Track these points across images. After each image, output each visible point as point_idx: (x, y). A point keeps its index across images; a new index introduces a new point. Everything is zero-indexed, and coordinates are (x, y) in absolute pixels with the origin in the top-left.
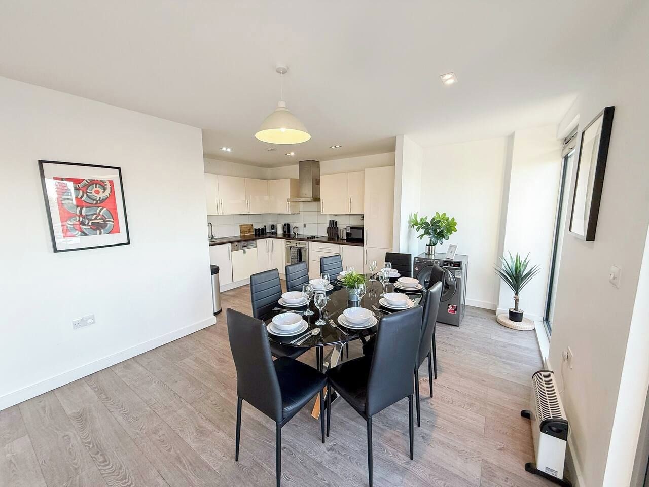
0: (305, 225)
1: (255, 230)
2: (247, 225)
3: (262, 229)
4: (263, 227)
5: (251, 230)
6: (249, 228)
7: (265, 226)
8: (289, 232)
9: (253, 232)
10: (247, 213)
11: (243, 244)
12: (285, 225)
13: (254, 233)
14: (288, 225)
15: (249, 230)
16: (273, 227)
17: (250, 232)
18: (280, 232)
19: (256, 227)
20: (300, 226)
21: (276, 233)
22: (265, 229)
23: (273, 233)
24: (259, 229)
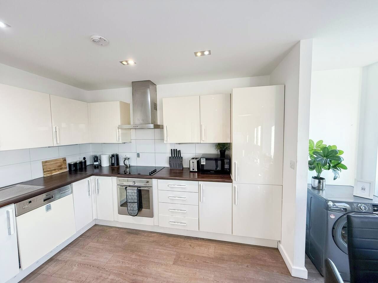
0: (138, 155)
1: (70, 165)
2: (56, 160)
3: (81, 163)
4: (82, 159)
5: (63, 167)
6: (59, 164)
7: (84, 158)
8: (118, 164)
9: (66, 168)
10: (55, 145)
11: (44, 196)
12: (113, 156)
13: (68, 170)
14: (117, 156)
15: (60, 166)
16: (96, 159)
17: (61, 169)
18: (105, 163)
19: (71, 160)
20: (132, 155)
21: (99, 167)
22: (85, 162)
23: (96, 167)
24: (75, 164)
